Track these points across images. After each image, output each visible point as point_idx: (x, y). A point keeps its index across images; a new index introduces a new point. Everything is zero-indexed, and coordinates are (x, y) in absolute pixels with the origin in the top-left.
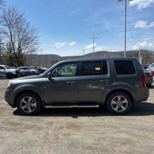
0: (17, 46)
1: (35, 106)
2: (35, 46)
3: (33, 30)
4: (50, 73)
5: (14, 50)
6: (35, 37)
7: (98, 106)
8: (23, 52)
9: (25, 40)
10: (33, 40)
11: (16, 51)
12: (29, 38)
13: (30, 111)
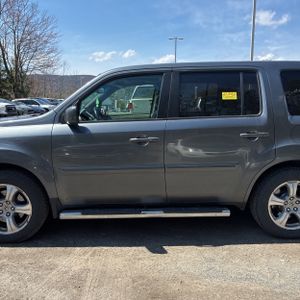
0: (11, 54)
1: (29, 213)
2: (52, 55)
3: (45, 21)
4: (74, 108)
5: (5, 64)
6: (51, 36)
7: (226, 213)
8: (25, 67)
9: (29, 43)
10: (46, 42)
11: (11, 66)
12: (37, 36)
13: (12, 228)
